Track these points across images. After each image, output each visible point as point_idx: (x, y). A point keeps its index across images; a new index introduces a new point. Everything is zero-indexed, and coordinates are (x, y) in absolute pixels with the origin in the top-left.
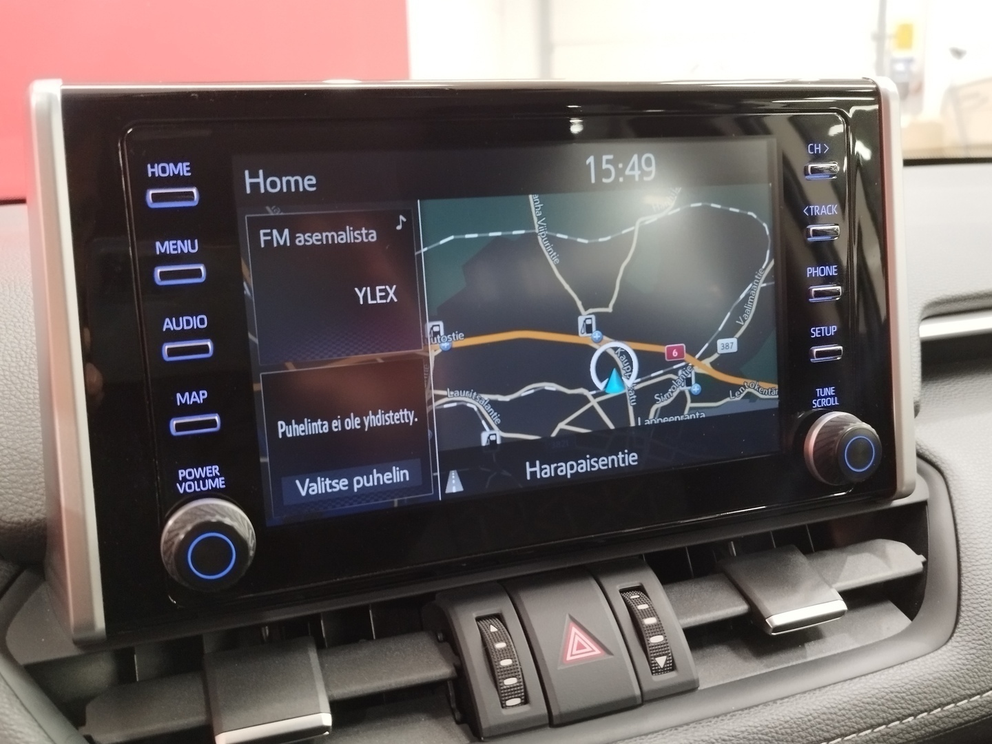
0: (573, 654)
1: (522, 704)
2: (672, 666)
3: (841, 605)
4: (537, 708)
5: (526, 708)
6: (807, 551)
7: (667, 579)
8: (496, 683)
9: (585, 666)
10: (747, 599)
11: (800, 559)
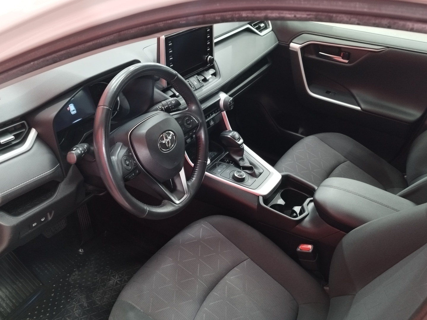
0: (195, 84)
2: (202, 84)
3: (211, 76)
4: (195, 89)
6: (206, 71)
7: (198, 75)
8: (192, 87)
9: (196, 84)
10: (204, 77)
11: (206, 72)
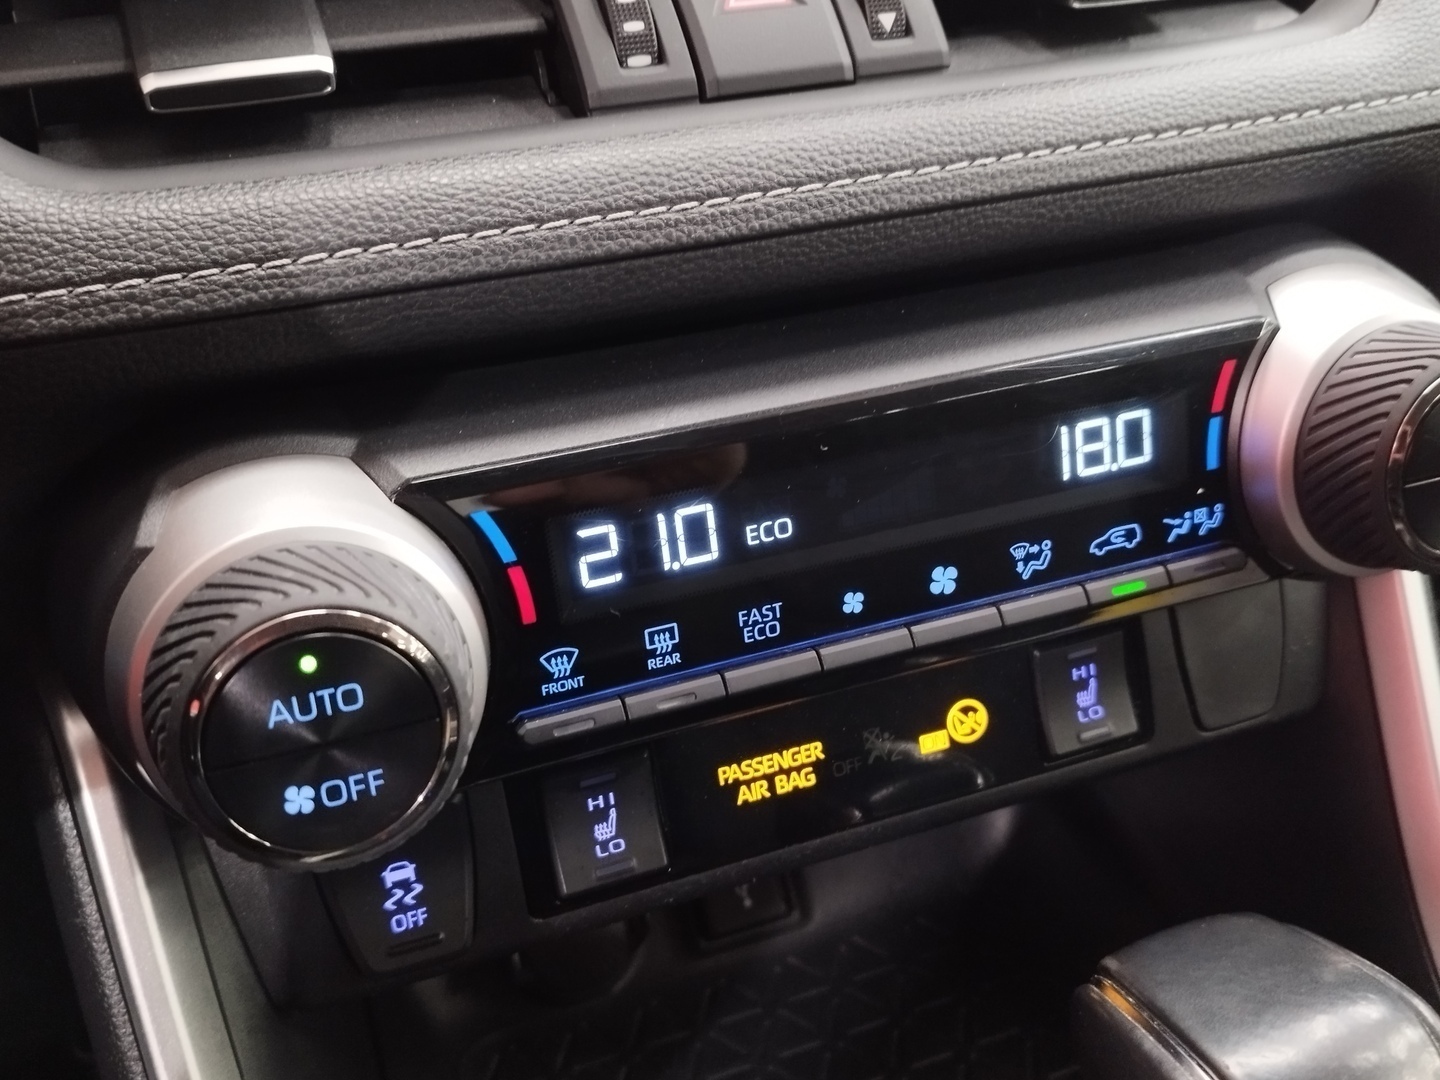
1: (653, 64)
2: (905, 31)
4: (678, 69)
5: (661, 69)
